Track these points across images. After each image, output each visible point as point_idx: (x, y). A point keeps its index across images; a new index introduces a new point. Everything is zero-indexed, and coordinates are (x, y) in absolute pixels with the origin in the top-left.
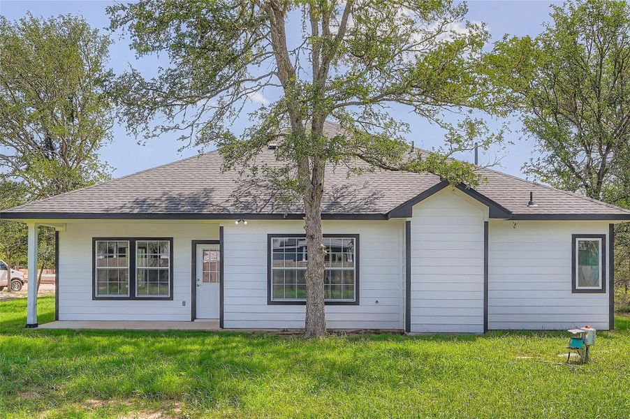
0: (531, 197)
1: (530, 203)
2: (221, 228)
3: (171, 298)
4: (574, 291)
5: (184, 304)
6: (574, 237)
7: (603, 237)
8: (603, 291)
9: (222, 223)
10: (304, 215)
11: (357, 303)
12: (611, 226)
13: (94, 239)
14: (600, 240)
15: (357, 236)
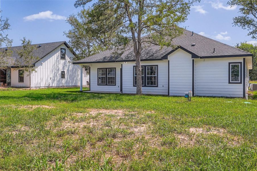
0: (214, 50)
1: (214, 52)
2: (122, 65)
3: (115, 85)
4: (229, 83)
5: (119, 87)
6: (229, 63)
7: (241, 63)
8: (241, 83)
9: (122, 63)
10: (135, 60)
11: (157, 86)
12: (244, 59)
13: (98, 69)
14: (240, 64)
15: (157, 66)
